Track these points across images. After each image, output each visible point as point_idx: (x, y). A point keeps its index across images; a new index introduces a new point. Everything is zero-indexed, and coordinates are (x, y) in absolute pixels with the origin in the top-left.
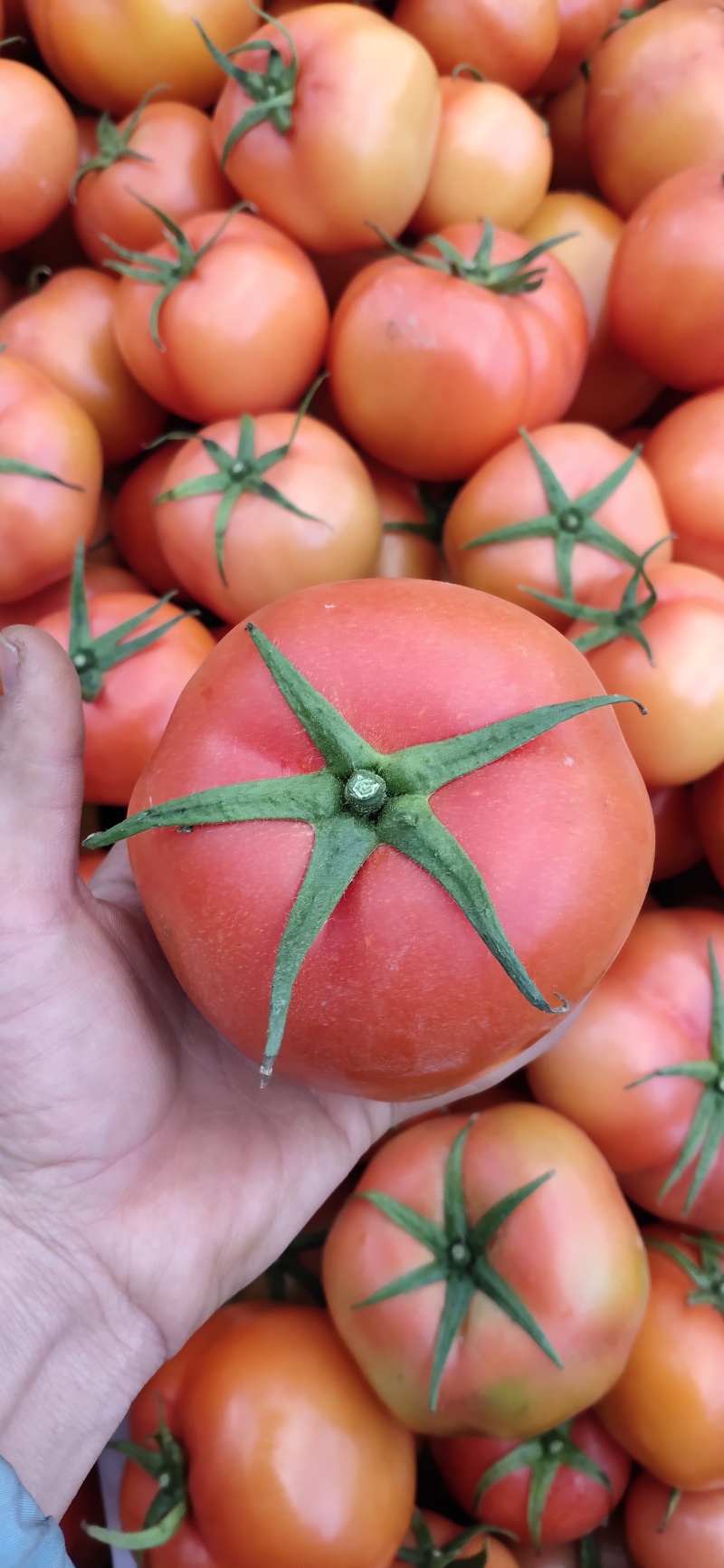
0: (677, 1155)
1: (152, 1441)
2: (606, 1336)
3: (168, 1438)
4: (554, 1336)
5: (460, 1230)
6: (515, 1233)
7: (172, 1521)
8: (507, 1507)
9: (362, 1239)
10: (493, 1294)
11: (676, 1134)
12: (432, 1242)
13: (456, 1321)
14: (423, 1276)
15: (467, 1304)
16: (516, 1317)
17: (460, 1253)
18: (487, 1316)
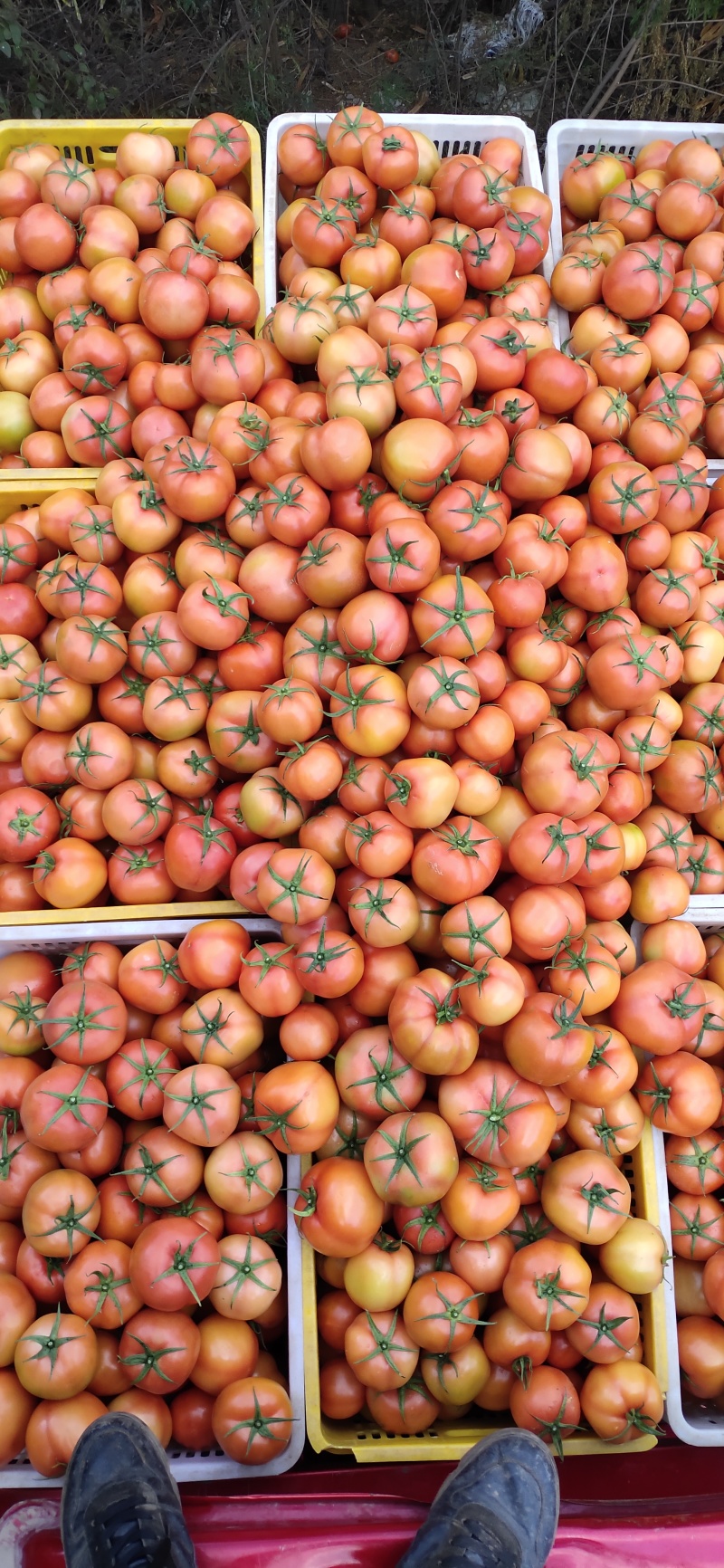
0: (473, 1136)
1: (308, 1190)
2: (438, 1182)
3: (313, 1188)
4: (423, 1179)
5: (403, 1146)
6: (417, 1149)
7: (311, 1211)
8: (412, 1236)
9: (376, 1143)
10: (408, 1164)
11: (476, 1130)
12: (395, 1147)
13: (397, 1170)
14: (390, 1156)
15: (401, 1166)
16: (413, 1171)
17: (401, 1151)
18: (406, 1170)
